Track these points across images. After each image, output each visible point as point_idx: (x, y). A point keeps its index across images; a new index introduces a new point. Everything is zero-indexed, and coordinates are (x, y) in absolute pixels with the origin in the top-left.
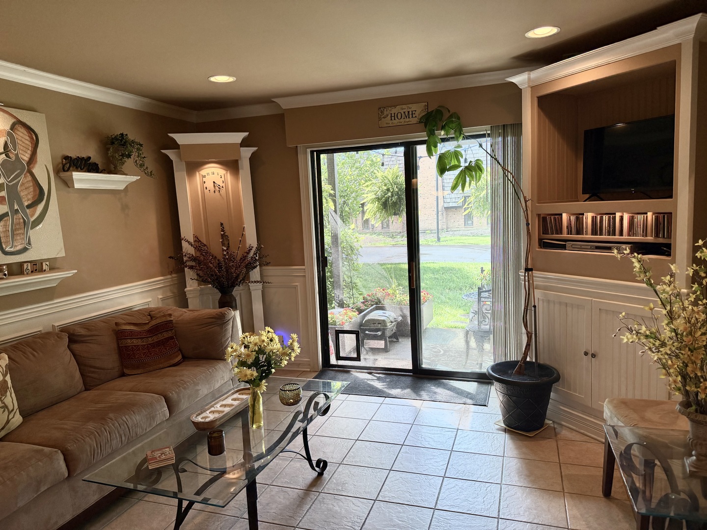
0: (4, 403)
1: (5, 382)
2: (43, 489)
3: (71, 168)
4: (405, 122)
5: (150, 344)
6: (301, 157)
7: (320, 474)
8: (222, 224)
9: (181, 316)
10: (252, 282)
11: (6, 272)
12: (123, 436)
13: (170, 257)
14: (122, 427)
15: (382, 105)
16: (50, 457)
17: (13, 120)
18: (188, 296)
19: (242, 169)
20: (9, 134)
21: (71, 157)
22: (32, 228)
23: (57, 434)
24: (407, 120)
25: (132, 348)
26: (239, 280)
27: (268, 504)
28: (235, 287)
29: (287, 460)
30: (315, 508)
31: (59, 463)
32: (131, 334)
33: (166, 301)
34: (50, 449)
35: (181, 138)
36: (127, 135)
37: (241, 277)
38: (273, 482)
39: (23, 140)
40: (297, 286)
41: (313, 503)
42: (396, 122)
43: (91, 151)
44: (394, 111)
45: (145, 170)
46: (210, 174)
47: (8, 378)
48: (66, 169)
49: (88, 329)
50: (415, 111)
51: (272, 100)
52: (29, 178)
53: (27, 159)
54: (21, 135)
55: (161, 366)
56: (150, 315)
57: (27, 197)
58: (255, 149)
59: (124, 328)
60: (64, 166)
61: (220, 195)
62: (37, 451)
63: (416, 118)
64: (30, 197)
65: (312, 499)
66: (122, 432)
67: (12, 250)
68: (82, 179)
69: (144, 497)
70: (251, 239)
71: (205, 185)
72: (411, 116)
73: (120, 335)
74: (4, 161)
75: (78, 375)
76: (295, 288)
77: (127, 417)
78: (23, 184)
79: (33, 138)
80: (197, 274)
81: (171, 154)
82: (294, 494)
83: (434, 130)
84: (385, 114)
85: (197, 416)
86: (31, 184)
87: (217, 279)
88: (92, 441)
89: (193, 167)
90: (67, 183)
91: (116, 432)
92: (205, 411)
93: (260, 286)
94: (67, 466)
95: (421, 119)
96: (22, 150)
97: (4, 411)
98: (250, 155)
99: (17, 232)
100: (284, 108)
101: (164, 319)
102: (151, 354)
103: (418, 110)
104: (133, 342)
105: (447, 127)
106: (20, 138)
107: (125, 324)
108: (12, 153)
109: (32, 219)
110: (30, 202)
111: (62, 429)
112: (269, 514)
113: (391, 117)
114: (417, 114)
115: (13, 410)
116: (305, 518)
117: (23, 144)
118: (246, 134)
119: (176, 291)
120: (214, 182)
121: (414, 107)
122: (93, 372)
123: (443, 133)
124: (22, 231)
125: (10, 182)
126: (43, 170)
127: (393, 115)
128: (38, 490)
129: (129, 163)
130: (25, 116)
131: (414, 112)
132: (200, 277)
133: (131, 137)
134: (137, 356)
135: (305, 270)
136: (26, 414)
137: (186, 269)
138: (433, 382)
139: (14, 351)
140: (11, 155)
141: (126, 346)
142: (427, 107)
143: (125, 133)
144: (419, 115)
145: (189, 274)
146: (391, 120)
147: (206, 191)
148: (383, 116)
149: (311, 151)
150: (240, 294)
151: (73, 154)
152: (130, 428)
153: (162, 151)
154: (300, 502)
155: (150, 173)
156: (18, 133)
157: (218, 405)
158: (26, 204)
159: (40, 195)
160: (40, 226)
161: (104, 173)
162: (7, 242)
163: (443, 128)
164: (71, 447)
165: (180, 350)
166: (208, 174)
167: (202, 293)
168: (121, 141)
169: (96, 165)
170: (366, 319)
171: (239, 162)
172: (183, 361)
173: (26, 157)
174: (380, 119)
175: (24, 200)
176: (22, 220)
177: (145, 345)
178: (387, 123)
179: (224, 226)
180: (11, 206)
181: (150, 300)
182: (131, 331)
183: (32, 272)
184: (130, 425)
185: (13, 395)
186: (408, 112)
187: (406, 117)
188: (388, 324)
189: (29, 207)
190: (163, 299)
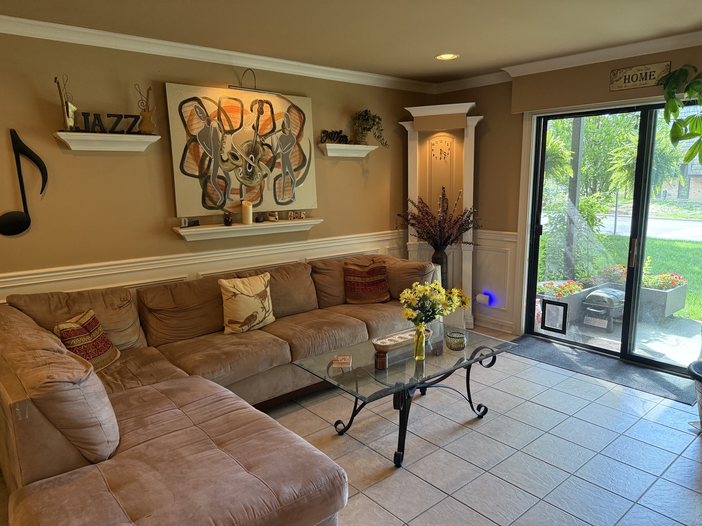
0: (263, 305)
1: (265, 291)
2: (275, 365)
3: (327, 140)
4: (640, 84)
5: (367, 283)
6: (526, 124)
7: (480, 417)
8: (443, 188)
9: (394, 264)
10: (465, 243)
11: (277, 217)
12: (331, 344)
13: (399, 215)
14: (331, 338)
15: (615, 68)
16: (281, 345)
17: (289, 105)
18: (409, 249)
19: (467, 137)
20: (286, 116)
21: (327, 131)
22: (296, 186)
23: (290, 333)
24: (644, 82)
25: (354, 283)
26: (451, 240)
27: (427, 425)
28: (447, 245)
29: (457, 399)
30: (463, 440)
31: (286, 351)
32: (354, 273)
33: (392, 251)
34: (282, 340)
35: (416, 111)
36: (370, 111)
37: (453, 237)
38: (438, 411)
39: (295, 119)
40: (508, 251)
41: (463, 436)
42: (630, 85)
43: (343, 126)
44: (629, 73)
45: (381, 140)
46: (439, 142)
47: (268, 289)
48: (323, 141)
49: (325, 264)
50: (654, 72)
51: (502, 69)
52: (297, 148)
53: (296, 134)
54: (294, 115)
55: (373, 301)
56: (373, 260)
57: (295, 162)
58: (482, 117)
59: (350, 268)
60: (322, 139)
61: (445, 161)
62: (275, 340)
63: (655, 80)
64: (296, 163)
65: (463, 433)
66: (331, 341)
67: (282, 201)
68: (334, 149)
69: (343, 393)
70: (468, 203)
71: (433, 153)
72: (648, 78)
73: (347, 272)
74: (282, 136)
75: (314, 296)
76: (506, 252)
77: (336, 331)
78: (293, 153)
79: (301, 118)
80: (417, 231)
81: (407, 125)
82: (451, 424)
83: (673, 93)
84: (618, 77)
85: (378, 340)
86: (298, 153)
87: (432, 237)
88: (309, 341)
89: (424, 136)
90: (323, 152)
91: (327, 340)
92: (384, 338)
93: (471, 247)
94: (291, 354)
95: (659, 81)
96: (294, 127)
97: (263, 310)
98: (475, 124)
99: (287, 189)
100: (512, 76)
101: (379, 265)
102: (367, 290)
103: (659, 70)
104: (355, 279)
105: (691, 90)
106: (293, 118)
107: (351, 264)
108: (287, 130)
109: (297, 180)
110: (296, 167)
111: (293, 329)
112: (424, 432)
113: (625, 79)
114: (656, 75)
115: (268, 311)
116: (451, 444)
117: (294, 123)
118: (473, 104)
119: (401, 244)
120: (441, 150)
121: (653, 68)
122: (326, 297)
123: (686, 95)
124: (289, 188)
125: (284, 152)
126: (307, 143)
127: (627, 77)
128: (271, 365)
129: (370, 135)
130: (297, 101)
131: (652, 74)
132: (419, 234)
133: (373, 113)
134: (356, 291)
135: (517, 236)
136: (278, 316)
137: (409, 226)
138: (641, 370)
139: (276, 272)
140: (286, 131)
141: (349, 281)
142: (669, 67)
143: (368, 110)
144: (659, 76)
145: (412, 230)
146: (625, 82)
147: (434, 158)
148: (615, 79)
149: (537, 117)
150: (453, 252)
151: (329, 130)
152: (337, 339)
153: (400, 123)
154: (453, 432)
155: (385, 143)
156: (292, 114)
157: (397, 337)
158: (294, 168)
159: (304, 161)
160: (302, 185)
161: (352, 144)
162: (279, 196)
163: (687, 90)
164: (294, 342)
165: (389, 291)
166: (437, 142)
167: (420, 248)
168: (365, 116)
169: (346, 137)
170: (592, 293)
171: (465, 130)
172: (390, 301)
173: (295, 133)
174: (612, 82)
175: (292, 165)
176: (290, 180)
177: (363, 283)
178: (619, 87)
179: (445, 190)
180: (284, 170)
181: (379, 248)
182: (355, 271)
183: (294, 218)
184: (337, 338)
185: (270, 301)
186: (646, 73)
187: (643, 79)
188: (615, 304)
189: (295, 170)
190: (389, 249)
